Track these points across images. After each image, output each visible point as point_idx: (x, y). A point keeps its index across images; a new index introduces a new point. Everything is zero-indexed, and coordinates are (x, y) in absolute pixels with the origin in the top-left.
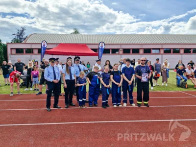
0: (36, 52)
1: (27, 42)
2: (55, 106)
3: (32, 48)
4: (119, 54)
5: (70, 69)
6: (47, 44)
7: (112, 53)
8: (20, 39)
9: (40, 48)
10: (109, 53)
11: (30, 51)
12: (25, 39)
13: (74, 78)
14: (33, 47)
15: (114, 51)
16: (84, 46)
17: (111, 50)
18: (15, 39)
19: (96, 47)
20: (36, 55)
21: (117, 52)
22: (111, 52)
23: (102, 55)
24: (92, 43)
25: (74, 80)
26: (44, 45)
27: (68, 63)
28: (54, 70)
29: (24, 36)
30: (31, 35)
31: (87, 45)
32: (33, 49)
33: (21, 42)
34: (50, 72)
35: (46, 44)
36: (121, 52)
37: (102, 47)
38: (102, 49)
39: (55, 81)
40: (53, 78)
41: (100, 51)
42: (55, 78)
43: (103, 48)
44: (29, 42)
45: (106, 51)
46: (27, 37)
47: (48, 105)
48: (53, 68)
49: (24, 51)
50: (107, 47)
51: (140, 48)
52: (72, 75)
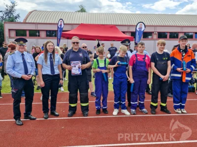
2: (27, 115)
7: (143, 38)
13: (57, 72)
21: (150, 37)
25: (58, 75)
28: (23, 58)
34: (17, 62)
36: (155, 36)
39: (26, 77)
42: (26, 72)
43: (143, 30)
48: (23, 55)
51: (180, 31)
52: (55, 67)
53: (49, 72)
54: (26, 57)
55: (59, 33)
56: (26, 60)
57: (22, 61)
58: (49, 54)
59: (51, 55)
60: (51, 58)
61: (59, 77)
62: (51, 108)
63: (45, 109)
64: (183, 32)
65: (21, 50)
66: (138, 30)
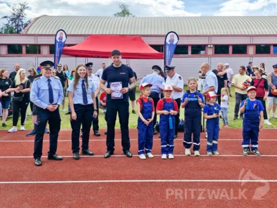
0: (45, 50)
1: (29, 33)
2: (52, 155)
3: (39, 43)
4: (206, 55)
6: (66, 36)
7: (192, 53)
8: (17, 25)
9: (54, 43)
10: (187, 53)
11: (34, 50)
12: (26, 25)
13: (90, 101)
14: (41, 41)
15: (197, 49)
16: (137, 39)
17: (190, 48)
19: (160, 42)
20: (46, 56)
21: (202, 52)
22: (190, 52)
23: (172, 57)
24: (153, 34)
25: (92, 105)
26: (61, 38)
27: (79, 72)
28: (49, 84)
29: (25, 21)
30: (38, 18)
31: (142, 38)
32: (40, 45)
33: (18, 32)
34: (42, 88)
35: (64, 36)
36: (210, 51)
37: (172, 41)
41: (167, 49)
42: (51, 100)
43: (175, 43)
44: (33, 33)
45: (181, 50)
46: (29, 21)
47: (38, 154)
48: (49, 80)
49: (24, 48)
50: (183, 42)
51: (249, 43)
52: (88, 96)
53: (80, 101)
54: (52, 83)
55: (57, 49)
56: (53, 87)
57: (48, 88)
58: (81, 80)
59: (83, 81)
60: (83, 85)
61: (93, 108)
62: (83, 146)
63: (75, 148)
64: (254, 45)
65: (47, 75)
66: (169, 43)
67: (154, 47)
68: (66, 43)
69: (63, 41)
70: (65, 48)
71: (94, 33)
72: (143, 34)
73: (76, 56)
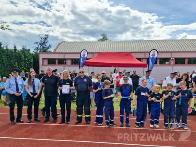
0: (69, 62)
3: (65, 58)
5: (33, 82)
14: (67, 57)
16: (128, 55)
18: (37, 48)
20: (69, 66)
23: (153, 66)
26: (84, 55)
31: (132, 54)
32: (66, 59)
35: (86, 54)
37: (154, 55)
38: (153, 58)
40: (15, 90)
41: (150, 61)
43: (155, 57)
49: (57, 61)
55: (82, 61)
66: (152, 57)
67: (139, 59)
68: (88, 58)
69: (86, 56)
70: (87, 61)
71: (100, 52)
72: (133, 51)
73: (89, 65)
